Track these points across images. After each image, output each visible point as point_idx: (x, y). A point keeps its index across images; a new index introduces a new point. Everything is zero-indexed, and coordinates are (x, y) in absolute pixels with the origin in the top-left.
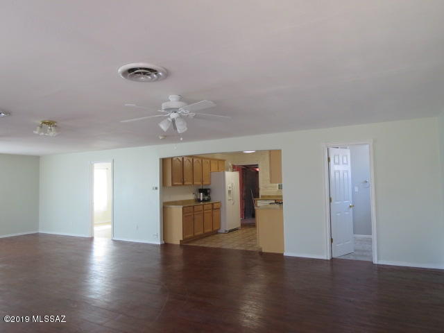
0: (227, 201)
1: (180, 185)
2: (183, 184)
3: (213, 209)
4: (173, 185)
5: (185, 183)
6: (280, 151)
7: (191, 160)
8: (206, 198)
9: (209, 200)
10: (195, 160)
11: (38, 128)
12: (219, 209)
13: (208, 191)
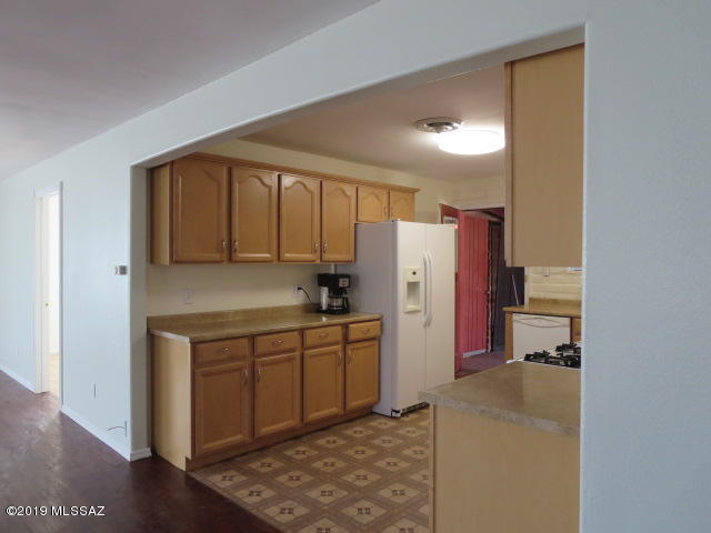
0: (401, 316)
1: (218, 261)
2: (229, 260)
3: (346, 341)
4: (175, 261)
8: (338, 303)
9: (345, 310)
12: (376, 339)
13: (343, 283)
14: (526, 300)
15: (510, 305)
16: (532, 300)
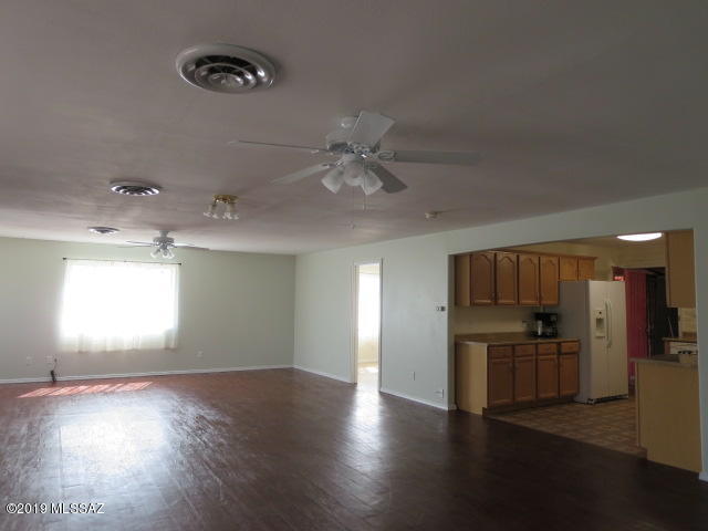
0: (593, 340)
1: (490, 304)
2: (496, 304)
3: (559, 353)
4: (472, 304)
5: (500, 301)
6: (690, 232)
7: (514, 257)
8: (549, 330)
9: (555, 335)
10: (522, 258)
11: (210, 207)
12: (576, 354)
13: (553, 318)
14: (680, 335)
15: (666, 336)
16: (685, 334)
